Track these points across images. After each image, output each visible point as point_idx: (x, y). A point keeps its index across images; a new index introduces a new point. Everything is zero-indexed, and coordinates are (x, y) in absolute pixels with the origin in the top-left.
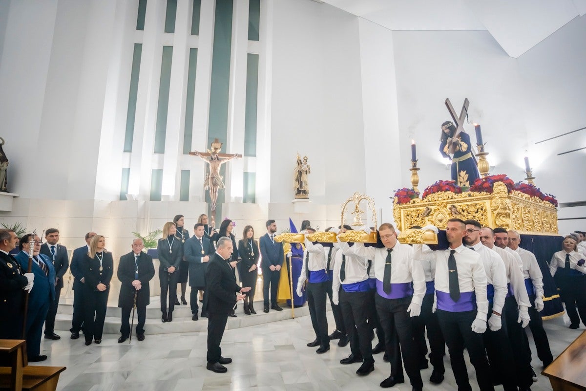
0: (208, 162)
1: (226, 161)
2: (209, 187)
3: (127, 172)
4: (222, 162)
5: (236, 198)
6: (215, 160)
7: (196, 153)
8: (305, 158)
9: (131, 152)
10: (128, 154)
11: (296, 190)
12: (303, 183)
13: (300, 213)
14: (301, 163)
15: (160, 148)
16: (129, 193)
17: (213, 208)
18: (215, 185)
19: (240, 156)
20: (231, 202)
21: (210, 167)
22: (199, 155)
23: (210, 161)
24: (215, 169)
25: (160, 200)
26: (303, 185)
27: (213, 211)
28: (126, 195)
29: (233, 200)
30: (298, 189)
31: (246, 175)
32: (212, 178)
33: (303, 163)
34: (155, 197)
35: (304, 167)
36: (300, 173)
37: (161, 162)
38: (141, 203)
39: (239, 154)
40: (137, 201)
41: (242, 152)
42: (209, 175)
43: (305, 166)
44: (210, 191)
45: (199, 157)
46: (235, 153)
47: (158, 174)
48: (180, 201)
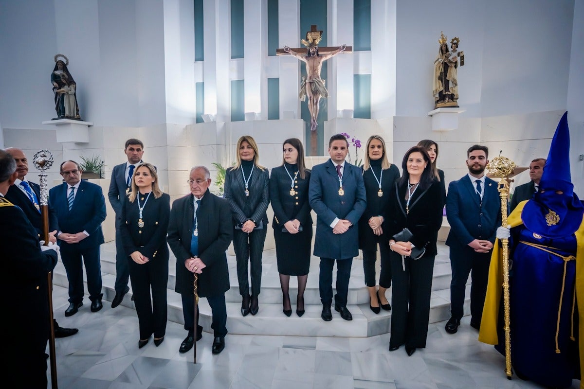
0: (304, 60)
1: (329, 57)
2: (307, 97)
3: (200, 87)
4: (324, 59)
5: (345, 111)
6: (313, 55)
7: (287, 49)
8: (455, 41)
9: (203, 60)
10: (200, 63)
11: (437, 96)
12: (450, 83)
13: (441, 132)
14: (447, 50)
15: (238, 52)
16: (206, 113)
17: (314, 126)
18: (315, 93)
19: (349, 49)
20: (338, 116)
21: (308, 67)
22: (291, 52)
23: (306, 58)
24: (314, 70)
25: (244, 120)
26: (451, 85)
27: (314, 132)
28: (202, 116)
29: (340, 114)
30: (441, 93)
31: (357, 77)
32: (311, 83)
33: (450, 49)
34: (237, 116)
35: (453, 56)
36: (446, 66)
37: (241, 70)
38: (220, 125)
39: (347, 45)
40: (214, 122)
41: (350, 43)
42: (306, 79)
43: (455, 54)
44: (309, 101)
45: (292, 55)
46: (340, 45)
47: (239, 86)
48: (269, 118)
